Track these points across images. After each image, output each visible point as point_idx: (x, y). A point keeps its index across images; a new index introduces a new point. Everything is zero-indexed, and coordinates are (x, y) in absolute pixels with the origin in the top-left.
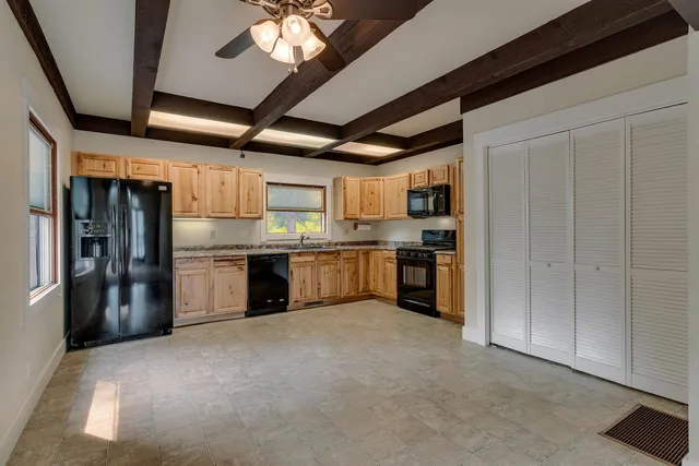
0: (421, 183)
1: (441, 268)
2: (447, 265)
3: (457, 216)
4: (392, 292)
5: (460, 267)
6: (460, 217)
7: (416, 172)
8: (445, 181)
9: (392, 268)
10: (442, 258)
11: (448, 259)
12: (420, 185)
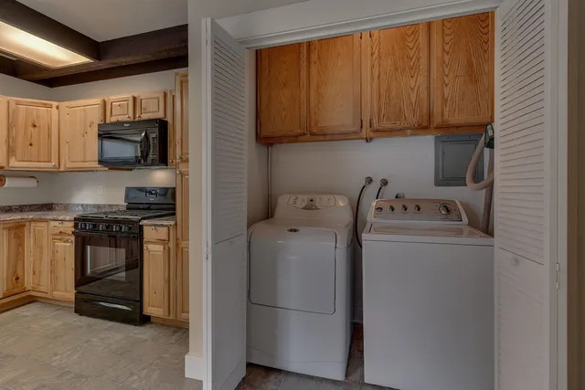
0: (121, 114)
1: (151, 247)
2: (162, 242)
3: (176, 166)
4: (67, 290)
5: (183, 244)
6: (182, 167)
7: (113, 98)
8: (160, 115)
9: (67, 249)
10: (154, 232)
11: (162, 233)
12: (121, 118)
